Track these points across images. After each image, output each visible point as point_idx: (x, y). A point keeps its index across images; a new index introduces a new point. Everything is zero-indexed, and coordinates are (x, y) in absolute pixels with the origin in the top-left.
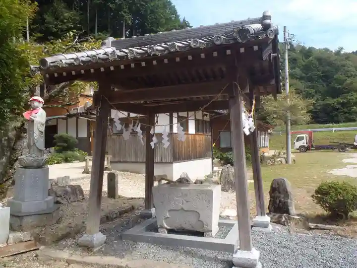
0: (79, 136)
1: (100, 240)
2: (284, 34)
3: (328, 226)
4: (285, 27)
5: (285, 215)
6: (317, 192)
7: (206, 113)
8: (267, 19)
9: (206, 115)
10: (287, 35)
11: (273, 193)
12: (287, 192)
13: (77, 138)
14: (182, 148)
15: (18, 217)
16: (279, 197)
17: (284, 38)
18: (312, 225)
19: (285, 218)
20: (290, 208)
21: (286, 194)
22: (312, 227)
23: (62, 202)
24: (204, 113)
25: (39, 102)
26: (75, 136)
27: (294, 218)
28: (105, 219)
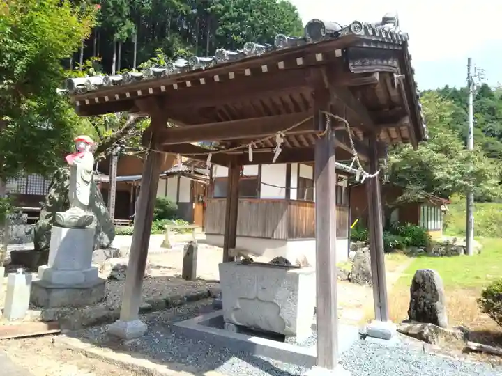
0: (180, 201)
1: (138, 331)
2: (469, 69)
3: (495, 349)
4: (469, 60)
5: (430, 324)
6: (485, 294)
7: (342, 176)
8: (390, 23)
9: (342, 179)
10: (472, 71)
11: (415, 290)
12: (436, 290)
13: (177, 203)
14: (302, 220)
15: (47, 289)
16: (424, 297)
17: (469, 74)
18: (473, 345)
19: (430, 330)
20: (439, 315)
21: (435, 294)
22: (474, 348)
23: (118, 277)
24: (339, 175)
25: (87, 143)
26: (174, 200)
27: (443, 331)
28: (164, 305)
